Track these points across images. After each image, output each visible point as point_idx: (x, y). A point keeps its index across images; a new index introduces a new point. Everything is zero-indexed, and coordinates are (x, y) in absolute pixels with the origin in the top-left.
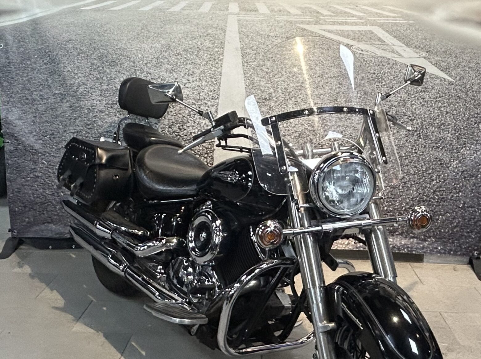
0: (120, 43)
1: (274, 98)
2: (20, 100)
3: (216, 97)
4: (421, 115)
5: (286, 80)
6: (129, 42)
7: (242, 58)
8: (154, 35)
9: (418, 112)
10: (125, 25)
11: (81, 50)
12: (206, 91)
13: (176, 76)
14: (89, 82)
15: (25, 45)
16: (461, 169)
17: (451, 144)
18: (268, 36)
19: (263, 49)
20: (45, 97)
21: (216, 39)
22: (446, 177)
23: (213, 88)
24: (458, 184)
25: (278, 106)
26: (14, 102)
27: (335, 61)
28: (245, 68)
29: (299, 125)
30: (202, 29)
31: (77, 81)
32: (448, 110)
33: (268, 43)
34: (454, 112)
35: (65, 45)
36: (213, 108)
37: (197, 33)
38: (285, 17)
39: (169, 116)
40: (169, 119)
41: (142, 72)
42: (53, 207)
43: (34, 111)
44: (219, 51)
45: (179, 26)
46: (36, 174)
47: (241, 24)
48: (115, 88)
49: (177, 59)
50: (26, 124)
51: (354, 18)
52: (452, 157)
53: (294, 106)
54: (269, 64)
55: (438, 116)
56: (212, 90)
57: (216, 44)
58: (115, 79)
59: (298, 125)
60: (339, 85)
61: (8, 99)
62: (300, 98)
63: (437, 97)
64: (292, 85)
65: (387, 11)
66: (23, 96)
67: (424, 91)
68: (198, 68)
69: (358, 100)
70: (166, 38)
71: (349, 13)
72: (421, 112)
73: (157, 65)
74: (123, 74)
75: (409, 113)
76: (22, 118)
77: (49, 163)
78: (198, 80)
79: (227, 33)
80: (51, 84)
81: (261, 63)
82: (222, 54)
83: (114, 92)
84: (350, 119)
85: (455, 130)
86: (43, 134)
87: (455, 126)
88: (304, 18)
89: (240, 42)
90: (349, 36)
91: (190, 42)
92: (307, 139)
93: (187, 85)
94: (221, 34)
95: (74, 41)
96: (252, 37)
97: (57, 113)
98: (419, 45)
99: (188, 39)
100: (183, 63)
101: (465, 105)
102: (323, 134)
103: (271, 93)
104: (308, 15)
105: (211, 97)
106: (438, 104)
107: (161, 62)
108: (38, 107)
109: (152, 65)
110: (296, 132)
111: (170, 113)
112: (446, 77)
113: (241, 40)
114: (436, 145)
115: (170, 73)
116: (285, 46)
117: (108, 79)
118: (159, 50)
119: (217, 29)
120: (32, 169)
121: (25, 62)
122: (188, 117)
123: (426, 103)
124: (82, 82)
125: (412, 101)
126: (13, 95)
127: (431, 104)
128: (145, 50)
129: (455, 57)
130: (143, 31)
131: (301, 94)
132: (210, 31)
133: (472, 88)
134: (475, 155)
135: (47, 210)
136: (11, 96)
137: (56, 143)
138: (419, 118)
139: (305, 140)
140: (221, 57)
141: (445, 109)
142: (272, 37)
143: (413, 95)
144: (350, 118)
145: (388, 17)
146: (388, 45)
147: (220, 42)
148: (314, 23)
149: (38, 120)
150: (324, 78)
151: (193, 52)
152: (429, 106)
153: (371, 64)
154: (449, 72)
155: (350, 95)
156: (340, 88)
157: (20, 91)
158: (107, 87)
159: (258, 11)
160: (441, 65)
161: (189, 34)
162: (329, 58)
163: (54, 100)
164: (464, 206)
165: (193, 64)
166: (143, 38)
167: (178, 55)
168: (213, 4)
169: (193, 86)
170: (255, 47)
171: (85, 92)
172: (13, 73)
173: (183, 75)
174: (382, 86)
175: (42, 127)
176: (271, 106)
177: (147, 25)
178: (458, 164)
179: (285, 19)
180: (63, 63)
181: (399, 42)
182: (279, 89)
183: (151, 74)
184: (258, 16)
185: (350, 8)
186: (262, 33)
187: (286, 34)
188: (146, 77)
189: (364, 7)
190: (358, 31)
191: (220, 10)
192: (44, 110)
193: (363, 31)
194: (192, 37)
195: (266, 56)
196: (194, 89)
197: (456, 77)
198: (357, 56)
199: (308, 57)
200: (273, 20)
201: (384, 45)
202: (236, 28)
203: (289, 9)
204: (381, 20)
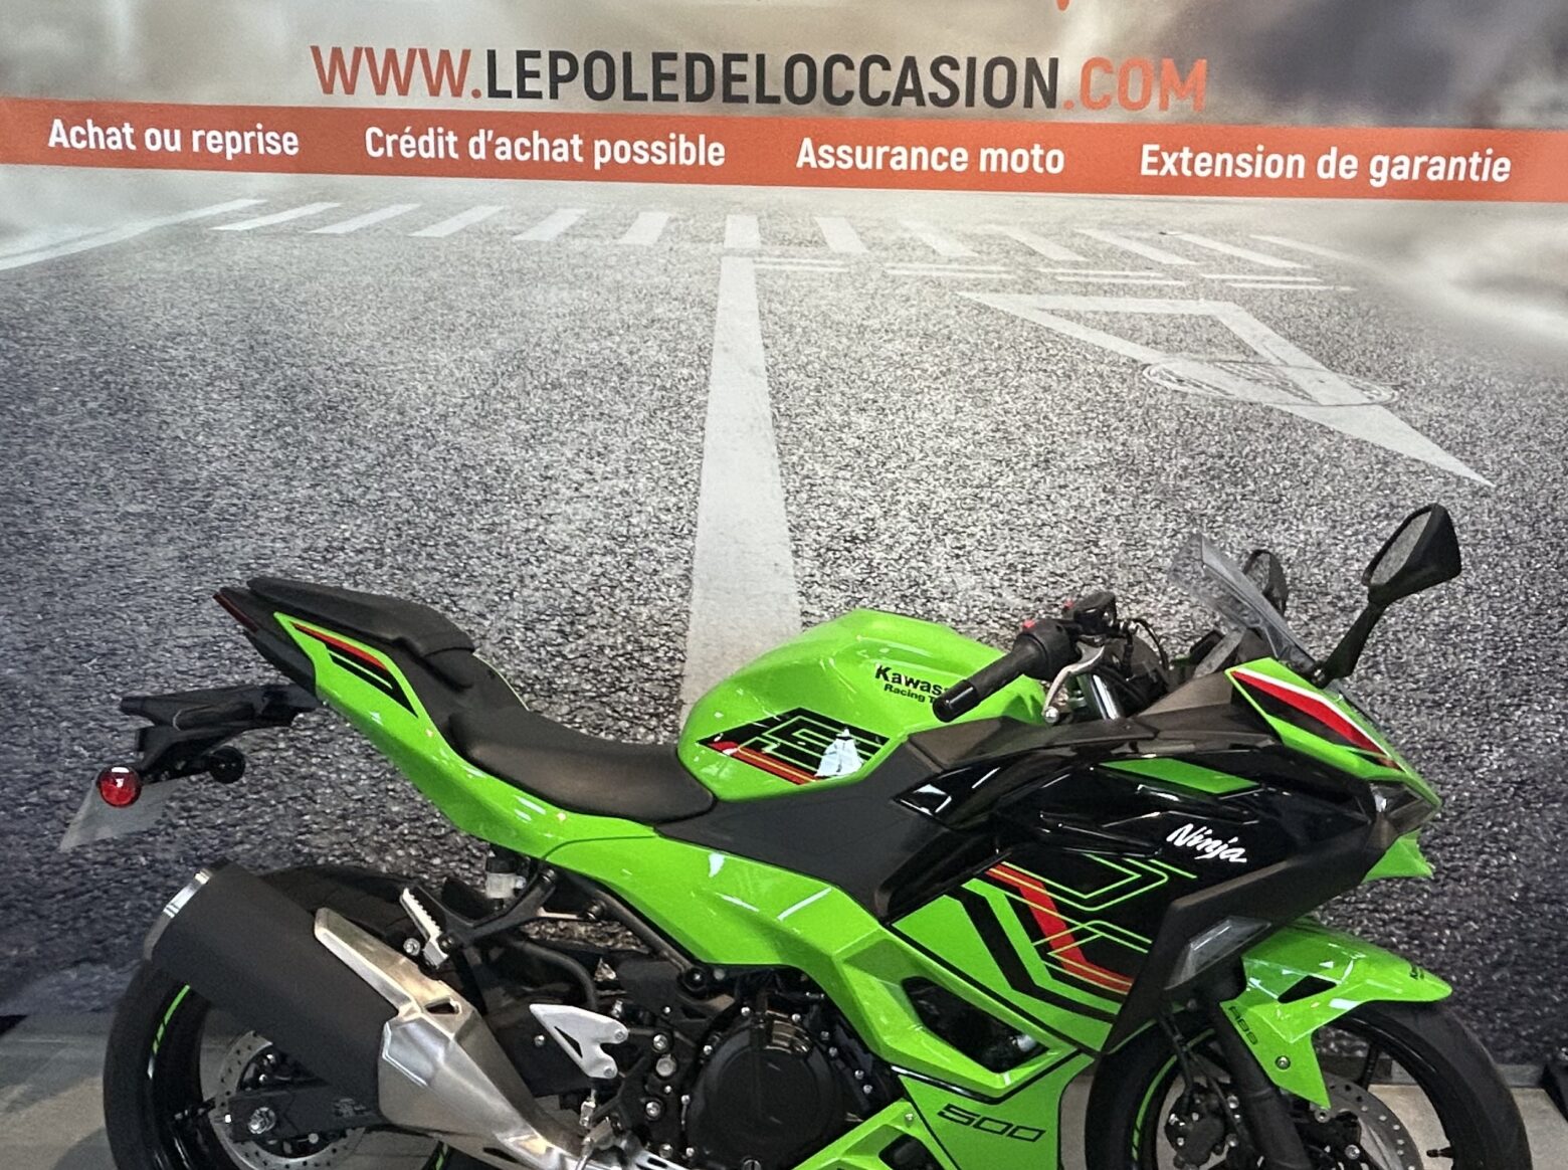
0: (353, 348)
1: (882, 537)
3: (685, 531)
5: (924, 475)
6: (385, 344)
7: (771, 400)
8: (468, 320)
10: (368, 286)
11: (221, 368)
12: (650, 509)
13: (547, 458)
14: (245, 476)
16: (1514, 775)
17: (1483, 692)
18: (862, 329)
19: (843, 371)
20: (88, 528)
21: (683, 337)
22: (1466, 803)
23: (674, 500)
24: (1504, 824)
27: (1090, 415)
28: (783, 434)
30: (634, 300)
31: (205, 473)
32: (1470, 582)
33: (862, 351)
34: (1494, 587)
35: (164, 349)
37: (614, 316)
38: (917, 265)
40: (526, 603)
41: (431, 441)
42: (110, 904)
44: (692, 377)
45: (554, 289)
46: (51, 793)
47: (766, 293)
49: (549, 400)
50: (17, 618)
51: (1153, 275)
52: (1483, 737)
53: (952, 563)
54: (864, 423)
56: (670, 505)
57: (681, 355)
60: (1103, 495)
62: (972, 535)
64: (945, 493)
65: (1264, 252)
67: (1387, 516)
68: (621, 432)
69: (1166, 541)
70: (510, 331)
71: (1137, 256)
73: (482, 422)
74: (366, 448)
75: (1336, 587)
76: (8, 600)
77: (98, 754)
78: (623, 471)
79: (720, 313)
80: (112, 480)
81: (836, 416)
82: (705, 386)
85: (1496, 648)
86: (76, 653)
87: (1493, 634)
88: (985, 272)
89: (767, 347)
90: (1137, 334)
91: (594, 346)
93: (584, 490)
94: (697, 319)
95: (193, 339)
96: (804, 328)
97: (132, 581)
98: (1368, 364)
99: (586, 336)
100: (571, 414)
101: (1529, 564)
103: (873, 520)
104: (995, 261)
105: (665, 528)
107: (495, 410)
109: (465, 421)
112: (1463, 470)
113: (767, 341)
114: (1431, 697)
115: (528, 446)
116: (918, 363)
117: (314, 464)
119: (684, 302)
120: (37, 775)
124: (224, 477)
128: (438, 370)
129: (1494, 406)
130: (431, 304)
131: (974, 525)
132: (659, 311)
133: (1553, 509)
134: (1561, 729)
135: (88, 917)
137: (125, 684)
140: (699, 397)
142: (873, 331)
145: (1267, 271)
146: (1266, 364)
147: (695, 347)
148: (1017, 287)
149: (59, 607)
150: (1055, 472)
151: (602, 379)
153: (1210, 426)
154: (1473, 454)
155: (1141, 524)
156: (1108, 502)
159: (825, 243)
160: (1446, 430)
161: (588, 317)
162: (1069, 407)
163: (121, 536)
164: (1524, 898)
165: (605, 418)
166: (434, 331)
167: (554, 387)
168: (672, 221)
169: (606, 492)
170: (816, 365)
171: (233, 510)
173: (570, 455)
174: (1243, 497)
175: (74, 628)
177: (443, 288)
178: (1505, 759)
179: (921, 273)
180: (159, 414)
181: (1303, 354)
182: (901, 505)
183: (460, 450)
184: (826, 262)
185: (1139, 239)
186: (840, 317)
187: (923, 323)
188: (445, 460)
189: (1187, 237)
190: (1169, 316)
191: (696, 239)
192: (80, 572)
193: (1183, 316)
194: (600, 329)
195: (853, 396)
196: (608, 503)
197: (1499, 474)
198: (1164, 398)
199: (998, 400)
200: (875, 276)
201: (1253, 364)
202: (752, 304)
203: (930, 238)
204: (1244, 281)
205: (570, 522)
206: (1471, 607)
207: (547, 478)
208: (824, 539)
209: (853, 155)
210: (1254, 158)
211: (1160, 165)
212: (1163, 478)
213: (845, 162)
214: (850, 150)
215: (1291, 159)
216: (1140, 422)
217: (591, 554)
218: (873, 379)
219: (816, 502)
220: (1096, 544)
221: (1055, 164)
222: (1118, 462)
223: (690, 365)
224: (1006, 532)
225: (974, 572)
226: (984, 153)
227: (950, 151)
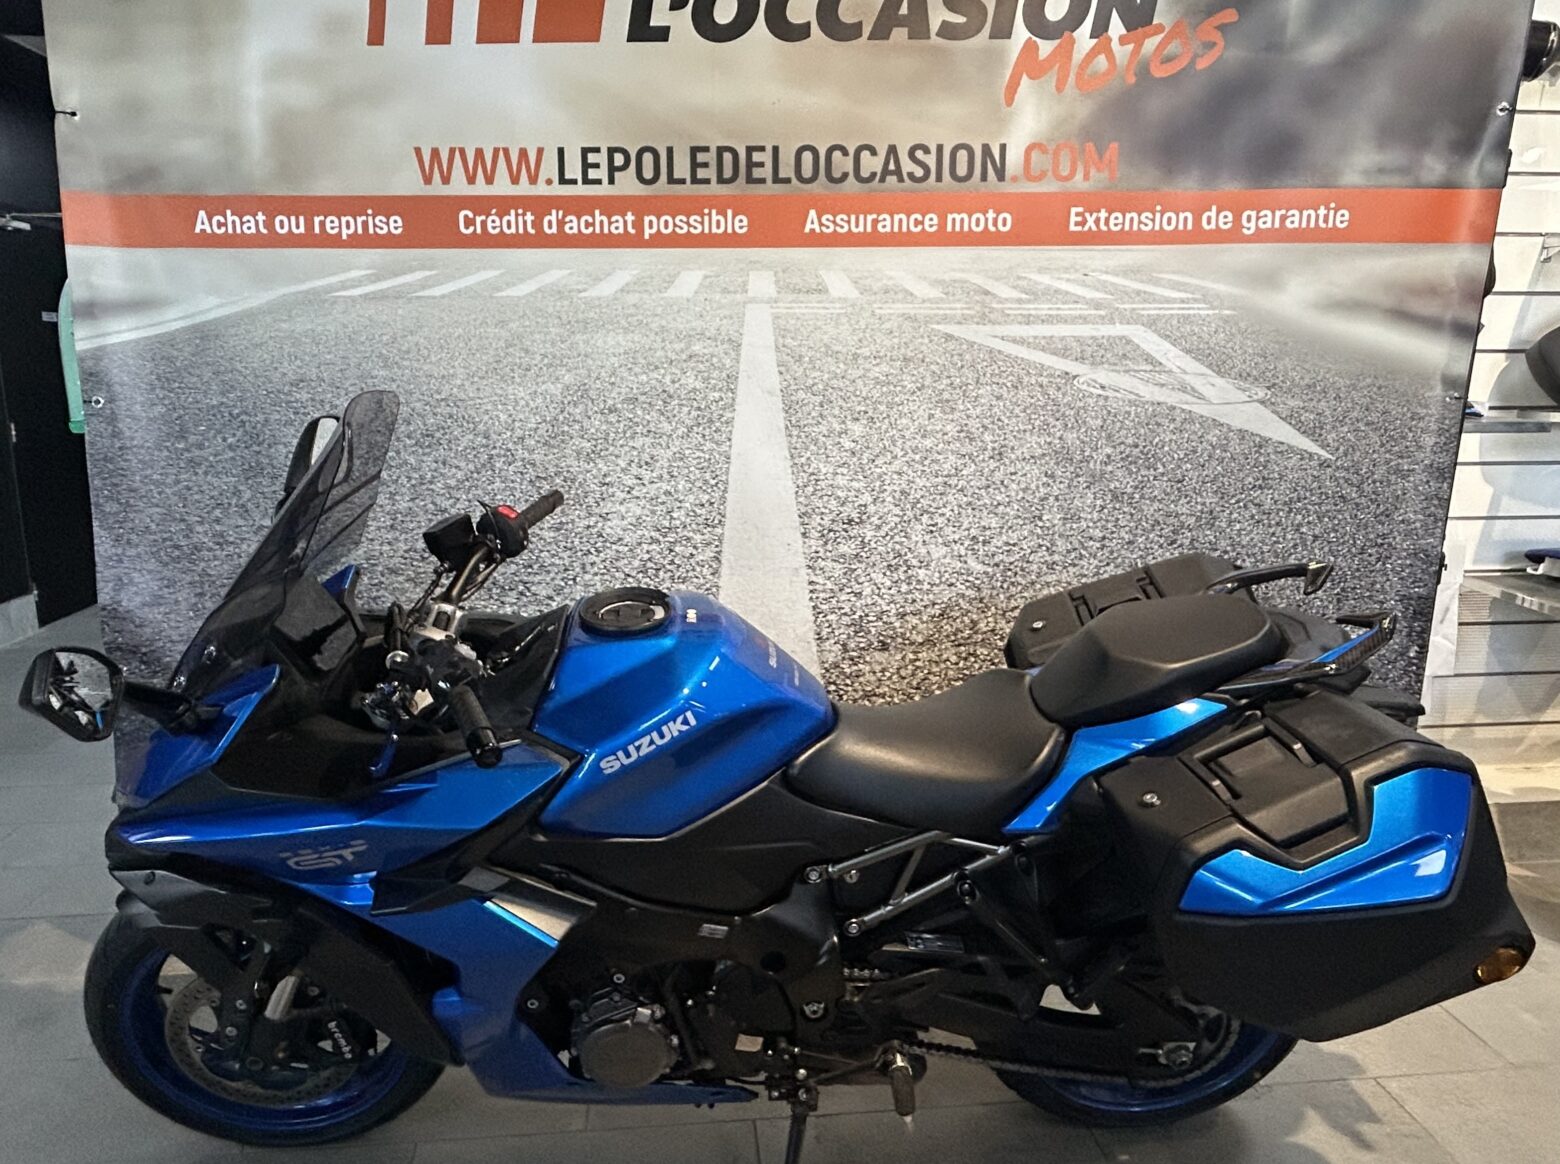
0: (447, 386)
1: (872, 519)
2: (155, 549)
3: (716, 522)
4: (1255, 546)
5: (905, 468)
6: (472, 383)
7: (784, 414)
8: (542, 360)
9: (1245, 540)
10: (459, 337)
12: (688, 505)
13: (605, 469)
15: (170, 398)
18: (856, 357)
19: (841, 390)
20: (231, 539)
21: (715, 368)
23: (707, 497)
25: (884, 537)
26: (139, 556)
27: (1033, 416)
28: (794, 441)
29: (942, 587)
30: (676, 341)
32: (1317, 532)
33: (854, 373)
34: (1332, 535)
36: (707, 550)
37: (660, 353)
38: (899, 305)
39: (587, 577)
40: (586, 586)
41: (510, 458)
43: (197, 578)
44: (722, 399)
45: (611, 333)
47: (781, 332)
48: (431, 506)
49: (607, 422)
50: (172, 616)
51: (1079, 306)
53: (927, 538)
54: (857, 429)
55: (1295, 545)
56: (704, 501)
57: (713, 382)
58: (431, 483)
59: (938, 585)
60: (1045, 479)
61: (120, 551)
62: (943, 515)
63: (1291, 500)
64: (920, 482)
65: (1165, 287)
66: (164, 540)
67: (1260, 487)
68: (664, 445)
69: (1095, 515)
70: (576, 369)
71: (1067, 293)
72: (1252, 539)
73: (552, 442)
74: (457, 467)
75: (1223, 544)
76: (162, 601)
78: (666, 476)
79: (744, 351)
80: (249, 500)
81: (837, 427)
82: (731, 406)
83: (430, 516)
84: (1075, 565)
88: (950, 309)
89: (781, 373)
90: (1068, 353)
91: (643, 378)
92: (962, 622)
93: (634, 492)
94: (726, 354)
95: (313, 384)
96: (811, 361)
98: (1248, 370)
99: (637, 370)
100: (625, 432)
101: (1356, 515)
102: (1004, 605)
103: (865, 506)
104: (959, 300)
105: (700, 520)
106: (1295, 519)
107: (563, 432)
108: (209, 567)
109: (538, 442)
110: (934, 604)
111: (588, 567)
112: (1314, 448)
113: (783, 369)
115: (589, 460)
116: (899, 381)
117: (413, 482)
118: (554, 398)
119: (716, 340)
121: (168, 444)
122: (641, 575)
123: (1265, 517)
125: (1231, 513)
126: (133, 537)
127: (1277, 519)
128: (517, 403)
129: (1335, 399)
130: (511, 350)
131: (944, 506)
132: (694, 348)
133: (1373, 473)
136: (129, 542)
138: (1249, 556)
139: (958, 624)
140: (728, 415)
141: (1310, 529)
142: (866, 358)
143: (1233, 496)
144: (1076, 562)
146: (1169, 372)
147: (724, 375)
148: (976, 320)
151: (650, 404)
152: (1273, 522)
153: (1127, 422)
154: (1320, 435)
155: (1076, 501)
156: (1049, 485)
157: (153, 526)
158: (411, 504)
159: (827, 291)
160: (1303, 419)
161: (638, 355)
162: (1017, 410)
165: (652, 435)
167: (611, 411)
168: (706, 277)
169: (653, 492)
170: (821, 387)
172: (133, 474)
173: (623, 465)
174: (1155, 478)
176: (866, 541)
177: (520, 337)
179: (900, 312)
180: (285, 445)
181: (1197, 364)
182: (887, 493)
183: (534, 465)
184: (827, 305)
185: (1068, 280)
186: (839, 348)
187: (903, 350)
188: (522, 473)
189: (1104, 277)
190: (1092, 338)
191: (725, 291)
192: (225, 575)
193: (1103, 337)
194: (649, 364)
195: (849, 409)
196: (654, 502)
197: (1337, 449)
198: (1090, 401)
199: (962, 407)
200: (867, 314)
201: (1159, 372)
202: (770, 338)
203: (910, 284)
204: (1150, 309)
205: (623, 518)
206: (1317, 551)
207: (604, 484)
208: (826, 522)
209: (849, 222)
210: (1154, 215)
211: (1083, 223)
212: (1091, 465)
213: (842, 227)
214: (845, 218)
215: (1182, 216)
216: (1073, 420)
217: (640, 544)
218: (864, 394)
219: (819, 494)
220: (1040, 519)
221: (1004, 224)
222: (1056, 452)
223: (721, 390)
224: (970, 511)
225: (945, 545)
226: (950, 217)
227: (924, 217)
